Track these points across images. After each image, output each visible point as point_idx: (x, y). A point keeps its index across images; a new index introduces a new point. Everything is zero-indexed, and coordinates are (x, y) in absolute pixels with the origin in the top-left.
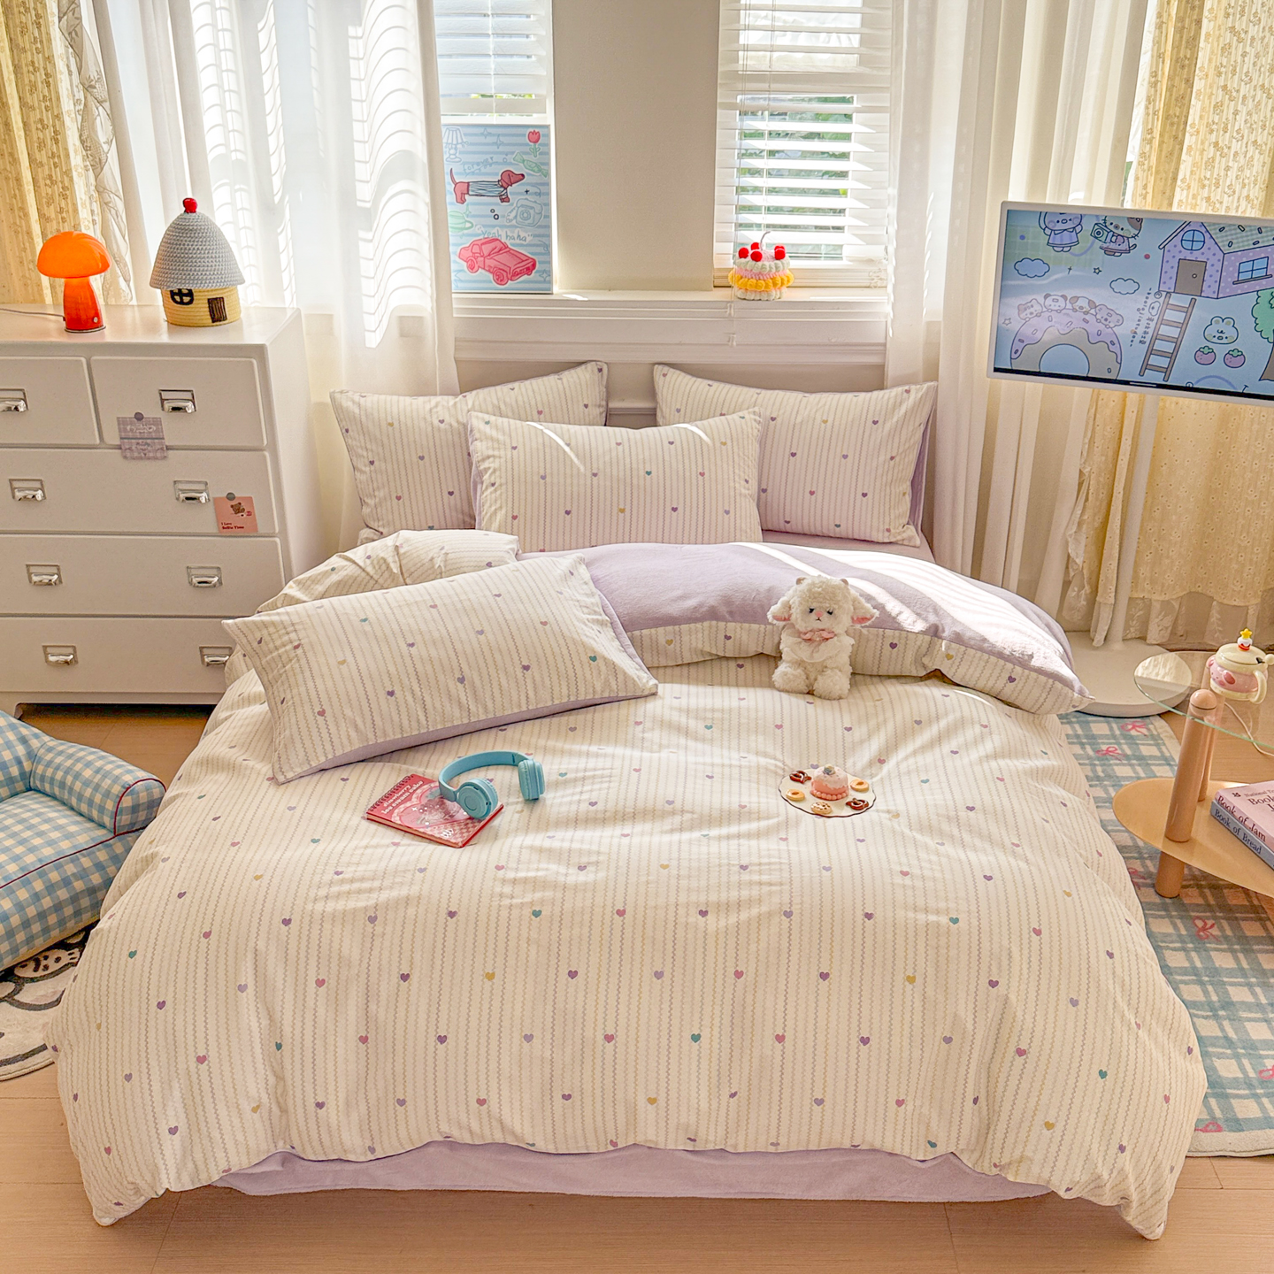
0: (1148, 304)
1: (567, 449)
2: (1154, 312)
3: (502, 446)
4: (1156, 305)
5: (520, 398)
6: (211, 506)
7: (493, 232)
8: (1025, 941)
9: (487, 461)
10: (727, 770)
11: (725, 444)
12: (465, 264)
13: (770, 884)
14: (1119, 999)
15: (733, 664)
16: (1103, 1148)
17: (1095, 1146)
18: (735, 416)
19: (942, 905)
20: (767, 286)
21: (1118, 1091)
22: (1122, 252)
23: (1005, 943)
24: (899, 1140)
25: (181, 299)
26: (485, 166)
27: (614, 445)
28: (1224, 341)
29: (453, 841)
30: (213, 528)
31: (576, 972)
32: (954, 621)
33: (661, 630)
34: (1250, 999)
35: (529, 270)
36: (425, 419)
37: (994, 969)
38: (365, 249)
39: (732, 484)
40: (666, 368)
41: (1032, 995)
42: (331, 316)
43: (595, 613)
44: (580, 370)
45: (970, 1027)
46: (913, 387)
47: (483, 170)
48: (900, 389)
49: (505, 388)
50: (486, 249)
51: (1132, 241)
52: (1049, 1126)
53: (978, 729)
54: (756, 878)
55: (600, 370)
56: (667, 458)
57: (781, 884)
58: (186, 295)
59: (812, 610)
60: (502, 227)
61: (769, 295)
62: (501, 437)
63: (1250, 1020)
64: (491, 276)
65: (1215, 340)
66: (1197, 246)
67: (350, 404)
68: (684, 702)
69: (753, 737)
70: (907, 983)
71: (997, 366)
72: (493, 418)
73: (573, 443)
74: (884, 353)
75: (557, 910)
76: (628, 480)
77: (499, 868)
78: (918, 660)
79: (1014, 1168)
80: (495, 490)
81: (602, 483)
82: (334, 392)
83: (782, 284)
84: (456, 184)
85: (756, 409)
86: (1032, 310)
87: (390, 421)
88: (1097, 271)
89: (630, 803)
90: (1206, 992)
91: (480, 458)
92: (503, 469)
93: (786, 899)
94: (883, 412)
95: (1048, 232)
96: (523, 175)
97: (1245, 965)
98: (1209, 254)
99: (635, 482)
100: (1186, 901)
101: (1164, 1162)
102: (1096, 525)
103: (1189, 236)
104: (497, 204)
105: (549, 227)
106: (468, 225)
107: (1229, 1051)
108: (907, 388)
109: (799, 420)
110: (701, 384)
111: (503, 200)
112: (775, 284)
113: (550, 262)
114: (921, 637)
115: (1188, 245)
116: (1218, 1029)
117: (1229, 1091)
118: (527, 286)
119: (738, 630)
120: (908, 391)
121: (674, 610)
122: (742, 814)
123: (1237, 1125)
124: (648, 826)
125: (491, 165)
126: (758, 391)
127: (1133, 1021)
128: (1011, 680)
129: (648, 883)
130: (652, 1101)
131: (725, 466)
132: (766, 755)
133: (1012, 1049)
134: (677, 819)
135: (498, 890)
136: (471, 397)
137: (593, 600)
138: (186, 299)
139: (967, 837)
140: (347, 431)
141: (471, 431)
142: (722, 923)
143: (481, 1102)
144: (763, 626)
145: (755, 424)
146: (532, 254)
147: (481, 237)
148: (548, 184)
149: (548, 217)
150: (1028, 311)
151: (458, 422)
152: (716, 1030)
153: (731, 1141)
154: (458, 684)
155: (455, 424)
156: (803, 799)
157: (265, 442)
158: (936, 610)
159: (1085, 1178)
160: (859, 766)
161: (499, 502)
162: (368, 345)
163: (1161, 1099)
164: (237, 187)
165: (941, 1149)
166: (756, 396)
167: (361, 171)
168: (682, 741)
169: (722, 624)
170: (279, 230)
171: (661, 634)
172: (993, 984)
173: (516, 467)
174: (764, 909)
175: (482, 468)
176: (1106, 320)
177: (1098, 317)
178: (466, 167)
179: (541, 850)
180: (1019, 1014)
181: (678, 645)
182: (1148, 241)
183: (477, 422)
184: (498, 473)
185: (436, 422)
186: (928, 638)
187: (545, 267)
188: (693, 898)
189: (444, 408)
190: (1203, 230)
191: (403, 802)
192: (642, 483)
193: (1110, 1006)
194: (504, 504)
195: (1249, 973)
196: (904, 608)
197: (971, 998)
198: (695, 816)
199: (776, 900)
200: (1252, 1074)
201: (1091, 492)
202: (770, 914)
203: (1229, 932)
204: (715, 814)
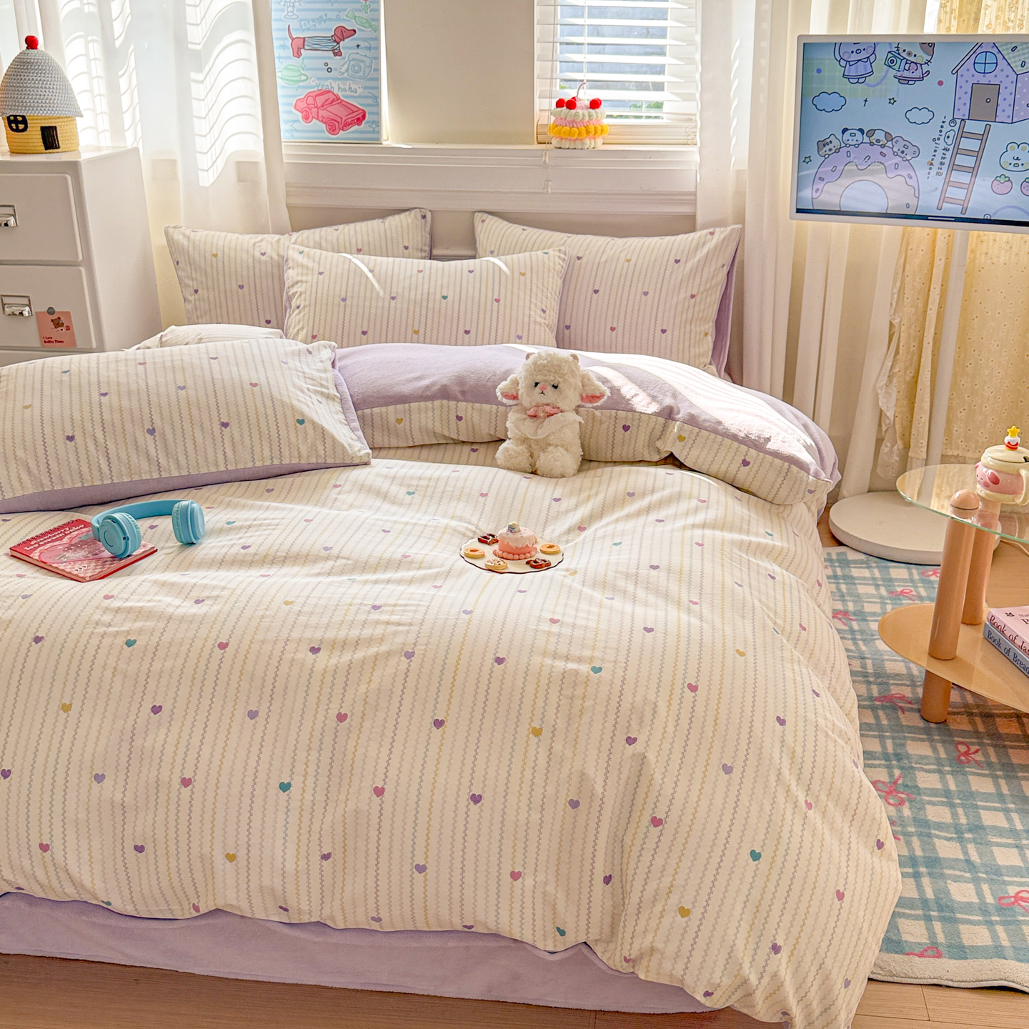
0: (943, 134)
1: (370, 275)
2: (949, 142)
3: (310, 272)
4: (951, 134)
5: (342, 237)
6: (33, 320)
7: (327, 85)
8: (676, 697)
9: (296, 286)
10: (408, 528)
11: (523, 274)
12: (300, 114)
13: (399, 624)
14: (786, 772)
15: (467, 448)
16: (751, 946)
17: (740, 944)
18: (540, 253)
19: (587, 653)
20: (580, 134)
21: (774, 877)
22: (915, 80)
23: (652, 697)
24: (516, 922)
25: (17, 127)
26: (320, 23)
27: (415, 271)
28: (1021, 168)
29: (82, 575)
30: (36, 343)
31: (160, 707)
32: (692, 405)
33: (391, 408)
34: (1005, 824)
35: (359, 120)
36: (248, 251)
37: (634, 724)
38: (197, 90)
39: (527, 312)
40: (486, 215)
41: (676, 757)
42: (174, 162)
43: (322, 385)
44: (403, 215)
45: (599, 789)
46: (718, 230)
47: (318, 26)
48: (705, 232)
49: (330, 229)
50: (320, 100)
51: (925, 68)
52: (684, 912)
53: (694, 503)
54: (385, 617)
55: (424, 217)
56: (464, 285)
57: (411, 624)
58: (21, 122)
59: (537, 384)
60: (335, 79)
61: (583, 144)
62: (310, 264)
63: (998, 845)
64: (324, 126)
65: (1011, 168)
66: (989, 68)
67: (181, 237)
68: (392, 472)
69: (454, 504)
70: (531, 736)
71: (799, 207)
72: (306, 250)
73: (377, 271)
74: (694, 203)
75: (155, 639)
76: (424, 304)
77: (107, 597)
78: (651, 444)
79: (645, 962)
80: (300, 313)
81: (399, 306)
82: (168, 227)
83: (596, 132)
84: (293, 39)
85: (563, 248)
86: (831, 146)
87: (214, 252)
88: (892, 101)
89: (285, 548)
90: (955, 815)
91: (290, 284)
92: (308, 293)
93: (411, 638)
94: (686, 252)
95: (843, 63)
96: (355, 31)
97: (1005, 790)
98: (1001, 76)
99: (431, 305)
100: (952, 727)
101: (835, 971)
102: (908, 378)
103: (981, 59)
104: (330, 58)
105: (378, 79)
106: (303, 78)
107: (968, 875)
108: (711, 230)
109: (603, 259)
110: (516, 229)
111: (335, 54)
112: (588, 132)
113: (378, 114)
114: (654, 418)
115: (980, 68)
116: (960, 852)
117: (959, 916)
118: (356, 135)
119: (470, 409)
120: (712, 234)
121: (407, 389)
122: (403, 562)
123: (960, 952)
124: (296, 569)
125: (325, 22)
126: (569, 235)
127: (802, 799)
128: (745, 463)
129: (263, 617)
130: (231, 858)
131: (522, 295)
132: (461, 519)
133: (646, 819)
134: (330, 564)
135: (96, 617)
136: (295, 235)
137: (323, 375)
138: (21, 126)
139: (641, 593)
140: (178, 263)
141: (287, 260)
142: (333, 661)
143: (44, 848)
144: (495, 407)
145: (557, 260)
146: (361, 105)
147: (316, 89)
148: (378, 39)
149: (378, 70)
150: (827, 148)
151: (278, 255)
152: (310, 780)
153: (327, 911)
154: (147, 435)
155: (275, 257)
156: (483, 556)
157: (80, 257)
158: (675, 395)
159: (726, 981)
160: (557, 533)
161: (301, 323)
162: (201, 184)
163: (831, 894)
164: (90, 38)
165: (571, 939)
166: (566, 238)
167: (192, 15)
168: (378, 503)
169: (452, 403)
170: (120, 73)
171: (391, 412)
172: (631, 741)
173: (320, 291)
174: (384, 648)
175: (291, 293)
176: (903, 152)
177: (895, 149)
178: (302, 23)
179: (163, 584)
180: (658, 776)
181: (408, 424)
182: (941, 66)
183: (293, 254)
184: (303, 296)
185: (257, 254)
186: (661, 420)
187: (374, 118)
188: (308, 634)
189: (268, 244)
190: (995, 51)
191: (53, 541)
192: (437, 306)
193: (773, 778)
194: (306, 325)
195: (1009, 799)
196: (640, 391)
197: (604, 756)
198: (349, 562)
199: (399, 640)
200: (990, 899)
201: (901, 344)
202: (389, 654)
203: (994, 759)
204: (373, 561)
